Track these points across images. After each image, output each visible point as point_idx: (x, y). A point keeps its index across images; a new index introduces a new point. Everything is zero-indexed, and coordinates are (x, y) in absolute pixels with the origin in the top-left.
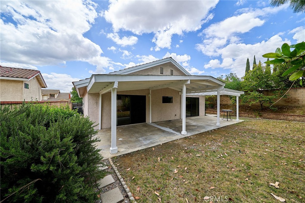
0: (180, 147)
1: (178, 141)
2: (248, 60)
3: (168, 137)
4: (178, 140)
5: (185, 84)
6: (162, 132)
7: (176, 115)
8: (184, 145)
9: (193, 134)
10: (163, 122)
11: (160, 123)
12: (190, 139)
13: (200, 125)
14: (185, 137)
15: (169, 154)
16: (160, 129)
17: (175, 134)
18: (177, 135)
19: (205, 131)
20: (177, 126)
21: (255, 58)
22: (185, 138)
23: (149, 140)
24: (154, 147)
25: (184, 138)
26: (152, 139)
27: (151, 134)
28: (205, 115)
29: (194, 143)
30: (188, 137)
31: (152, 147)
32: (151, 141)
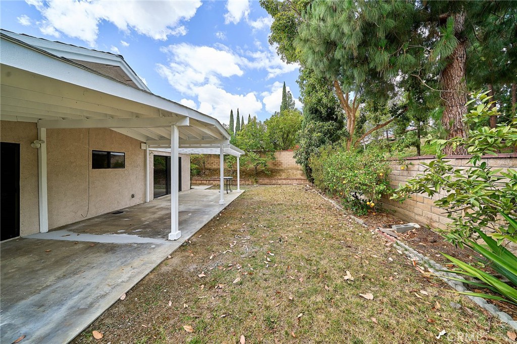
0: (187, 279)
1: (169, 262)
2: (232, 111)
3: (137, 262)
4: (167, 259)
5: (178, 124)
6: (107, 251)
7: (133, 196)
8: (192, 267)
9: (194, 231)
10: (96, 220)
11: (88, 223)
12: (194, 244)
13: (194, 208)
14: (182, 246)
15: (168, 319)
16: (96, 244)
17: (152, 244)
18: (158, 246)
19: (210, 219)
20: (146, 221)
21: (238, 111)
22: (183, 248)
23: (60, 303)
24: (96, 325)
25: (180, 247)
26: (72, 295)
27: (59, 273)
28: (191, 188)
29: (209, 251)
30: (187, 242)
31: (88, 331)
32: (70, 303)
